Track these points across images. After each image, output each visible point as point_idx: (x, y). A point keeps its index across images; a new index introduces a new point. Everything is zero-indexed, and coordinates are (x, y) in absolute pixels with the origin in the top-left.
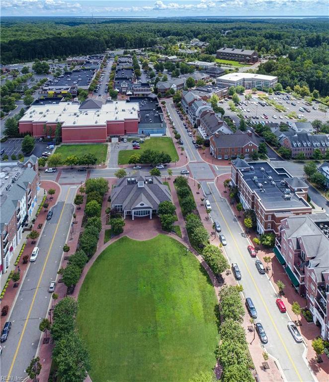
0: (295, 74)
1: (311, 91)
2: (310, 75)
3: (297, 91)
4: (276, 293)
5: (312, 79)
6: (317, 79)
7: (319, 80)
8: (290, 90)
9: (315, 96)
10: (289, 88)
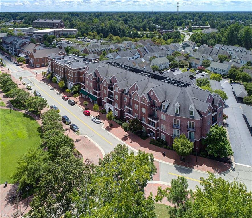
0: (88, 27)
1: (99, 34)
2: (97, 26)
3: (90, 35)
4: (83, 110)
5: (98, 28)
6: (102, 28)
7: (103, 29)
8: (86, 36)
9: (101, 37)
10: (85, 34)
